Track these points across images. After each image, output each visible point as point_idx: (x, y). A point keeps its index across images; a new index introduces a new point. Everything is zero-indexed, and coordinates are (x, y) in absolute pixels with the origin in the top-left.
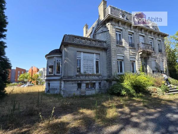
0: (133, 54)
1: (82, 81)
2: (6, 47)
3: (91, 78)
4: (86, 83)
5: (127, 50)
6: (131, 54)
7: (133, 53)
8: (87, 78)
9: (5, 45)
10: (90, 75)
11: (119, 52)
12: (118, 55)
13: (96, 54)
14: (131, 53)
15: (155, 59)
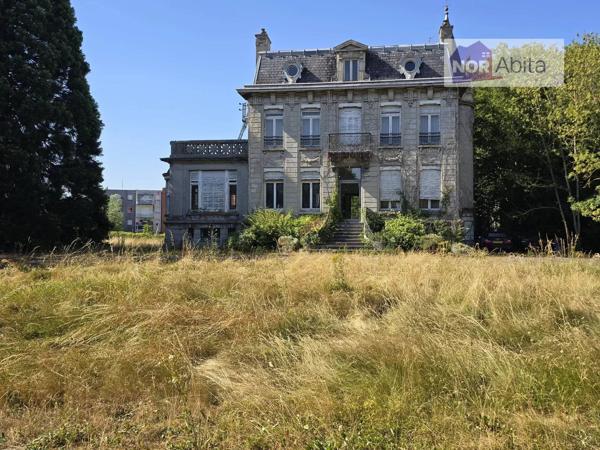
0: (311, 163)
1: (194, 224)
2: (103, 169)
3: (210, 219)
4: (201, 229)
5: (292, 157)
6: (305, 165)
7: (309, 160)
8: (203, 218)
9: (101, 166)
10: (213, 214)
11: (269, 165)
12: (266, 170)
13: (230, 170)
14: (304, 162)
15: (399, 168)
